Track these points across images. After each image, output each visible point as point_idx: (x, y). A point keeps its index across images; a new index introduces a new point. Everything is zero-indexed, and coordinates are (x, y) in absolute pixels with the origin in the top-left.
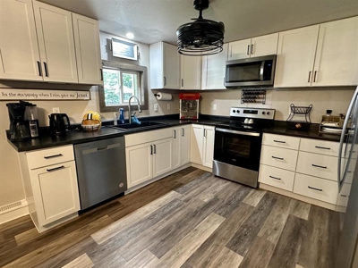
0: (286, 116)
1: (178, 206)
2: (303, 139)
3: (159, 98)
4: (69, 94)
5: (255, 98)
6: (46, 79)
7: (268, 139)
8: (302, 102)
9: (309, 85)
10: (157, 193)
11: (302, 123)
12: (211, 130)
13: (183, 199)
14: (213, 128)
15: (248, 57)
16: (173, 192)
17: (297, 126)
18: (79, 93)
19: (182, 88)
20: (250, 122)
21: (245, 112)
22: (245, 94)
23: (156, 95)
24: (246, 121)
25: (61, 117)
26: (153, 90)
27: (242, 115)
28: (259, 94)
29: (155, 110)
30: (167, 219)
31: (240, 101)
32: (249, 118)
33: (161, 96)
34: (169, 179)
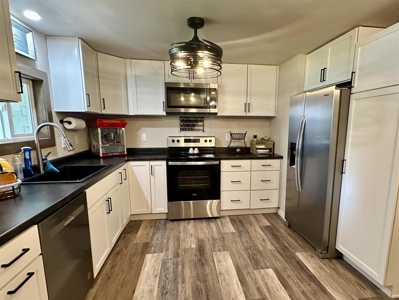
0: (225, 142)
1: (176, 265)
2: (253, 161)
7: (226, 165)
9: (245, 114)
11: (241, 148)
12: (161, 167)
13: (171, 256)
14: (164, 163)
17: (238, 150)
19: (104, 112)
20: (196, 151)
21: (186, 141)
23: (62, 122)
24: (191, 151)
26: (57, 113)
27: (182, 144)
28: (197, 121)
32: (194, 148)
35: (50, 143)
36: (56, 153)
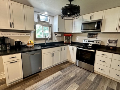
0: (106, 44)
1: (61, 78)
2: (114, 54)
3: (57, 36)
4: (23, 34)
5: (93, 36)
6: (13, 29)
7: (98, 53)
8: (113, 38)
9: (116, 31)
10: (53, 72)
12: (75, 48)
13: (63, 75)
14: (76, 47)
15: (91, 20)
16: (59, 72)
17: (111, 48)
18: (27, 33)
19: (65, 32)
20: (91, 45)
21: (89, 41)
22: (89, 34)
23: (55, 34)
24: (89, 45)
25: (19, 42)
26: (54, 33)
27: (87, 42)
28: (95, 34)
29: (55, 40)
30: (56, 84)
31: (87, 37)
32: (90, 44)
33: (57, 35)
34: (58, 66)
35: (51, 39)
36: (52, 41)
